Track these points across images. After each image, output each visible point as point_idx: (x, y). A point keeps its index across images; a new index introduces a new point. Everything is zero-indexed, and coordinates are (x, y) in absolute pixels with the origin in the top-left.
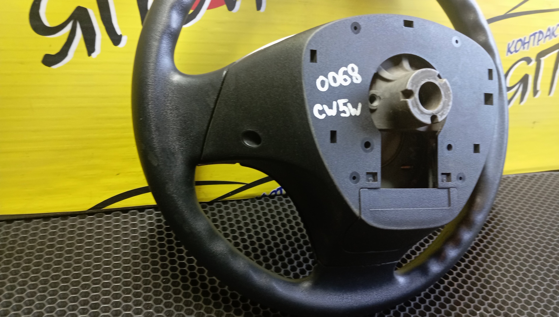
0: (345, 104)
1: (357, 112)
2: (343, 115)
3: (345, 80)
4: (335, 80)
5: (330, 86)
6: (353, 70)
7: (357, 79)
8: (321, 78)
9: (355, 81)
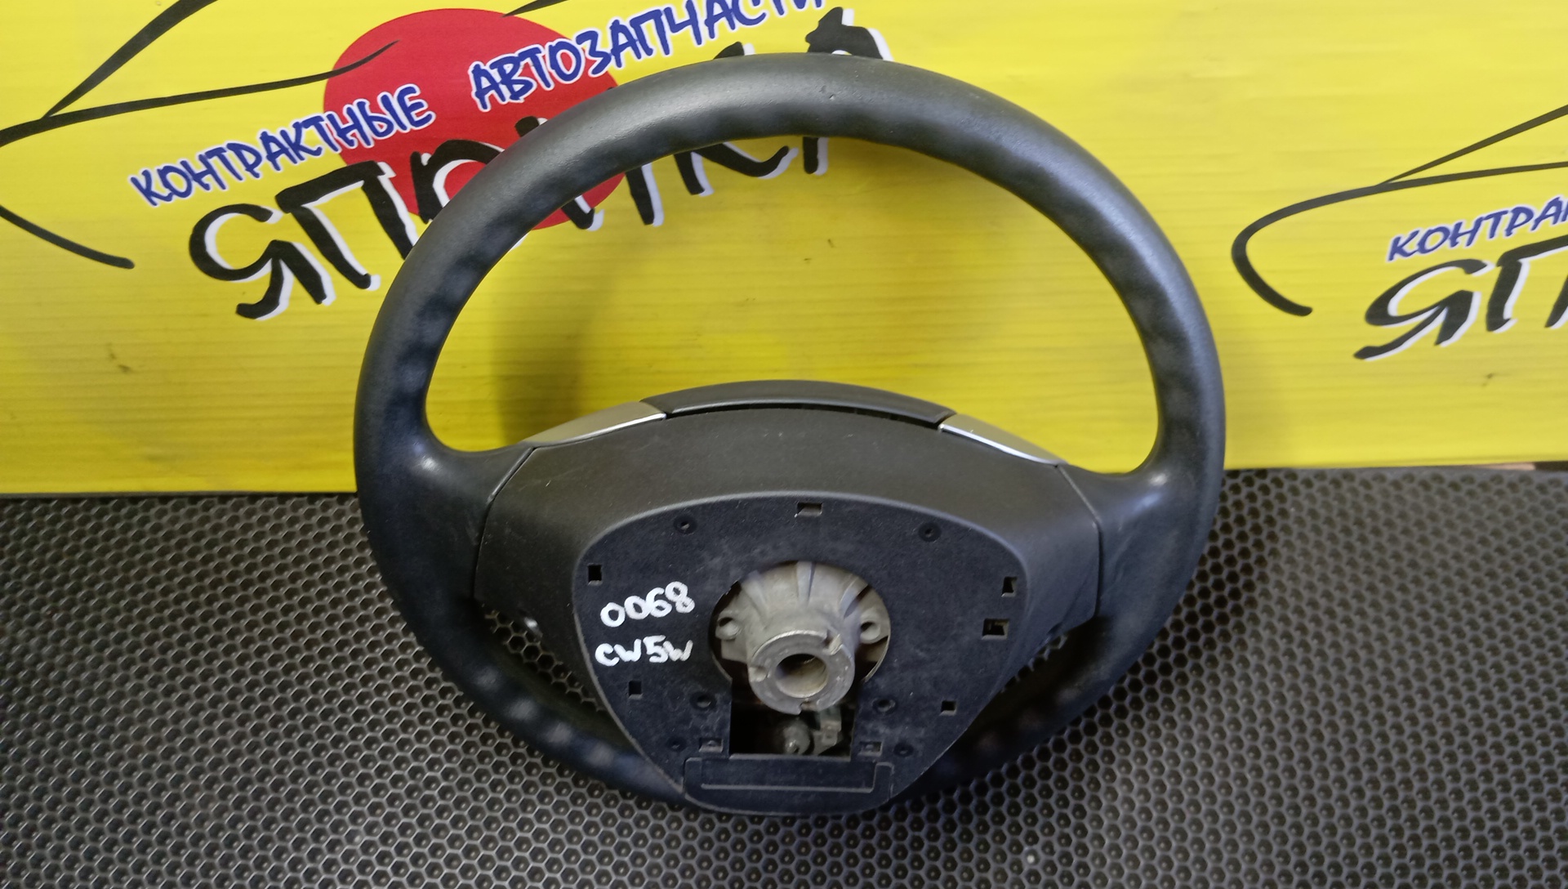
0: (656, 644)
1: (685, 655)
2: (653, 659)
3: (660, 608)
4: (638, 608)
5: (627, 617)
6: (677, 591)
7: (685, 606)
8: (611, 606)
9: (680, 609)
